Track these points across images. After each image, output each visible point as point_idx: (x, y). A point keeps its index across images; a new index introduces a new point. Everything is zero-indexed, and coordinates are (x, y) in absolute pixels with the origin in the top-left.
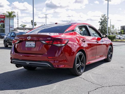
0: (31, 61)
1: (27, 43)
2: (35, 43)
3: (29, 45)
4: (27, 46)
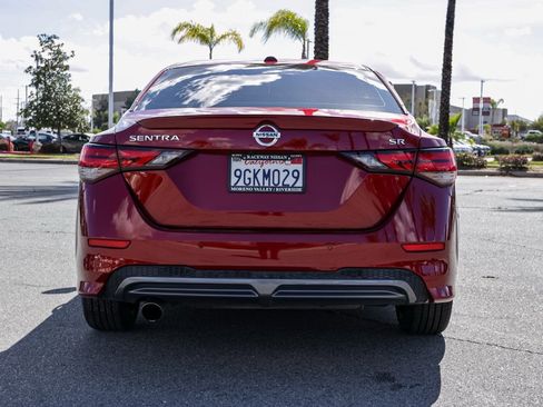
0: (287, 273)
1: (237, 165)
2: (300, 167)
3: (260, 176)
4: (241, 183)
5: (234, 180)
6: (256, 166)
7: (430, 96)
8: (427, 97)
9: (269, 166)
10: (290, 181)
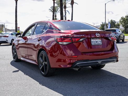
2: (101, 40)
5: (92, 43)
6: (95, 40)
7: (3, 27)
8: (2, 27)
9: (97, 40)
10: (100, 43)
